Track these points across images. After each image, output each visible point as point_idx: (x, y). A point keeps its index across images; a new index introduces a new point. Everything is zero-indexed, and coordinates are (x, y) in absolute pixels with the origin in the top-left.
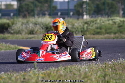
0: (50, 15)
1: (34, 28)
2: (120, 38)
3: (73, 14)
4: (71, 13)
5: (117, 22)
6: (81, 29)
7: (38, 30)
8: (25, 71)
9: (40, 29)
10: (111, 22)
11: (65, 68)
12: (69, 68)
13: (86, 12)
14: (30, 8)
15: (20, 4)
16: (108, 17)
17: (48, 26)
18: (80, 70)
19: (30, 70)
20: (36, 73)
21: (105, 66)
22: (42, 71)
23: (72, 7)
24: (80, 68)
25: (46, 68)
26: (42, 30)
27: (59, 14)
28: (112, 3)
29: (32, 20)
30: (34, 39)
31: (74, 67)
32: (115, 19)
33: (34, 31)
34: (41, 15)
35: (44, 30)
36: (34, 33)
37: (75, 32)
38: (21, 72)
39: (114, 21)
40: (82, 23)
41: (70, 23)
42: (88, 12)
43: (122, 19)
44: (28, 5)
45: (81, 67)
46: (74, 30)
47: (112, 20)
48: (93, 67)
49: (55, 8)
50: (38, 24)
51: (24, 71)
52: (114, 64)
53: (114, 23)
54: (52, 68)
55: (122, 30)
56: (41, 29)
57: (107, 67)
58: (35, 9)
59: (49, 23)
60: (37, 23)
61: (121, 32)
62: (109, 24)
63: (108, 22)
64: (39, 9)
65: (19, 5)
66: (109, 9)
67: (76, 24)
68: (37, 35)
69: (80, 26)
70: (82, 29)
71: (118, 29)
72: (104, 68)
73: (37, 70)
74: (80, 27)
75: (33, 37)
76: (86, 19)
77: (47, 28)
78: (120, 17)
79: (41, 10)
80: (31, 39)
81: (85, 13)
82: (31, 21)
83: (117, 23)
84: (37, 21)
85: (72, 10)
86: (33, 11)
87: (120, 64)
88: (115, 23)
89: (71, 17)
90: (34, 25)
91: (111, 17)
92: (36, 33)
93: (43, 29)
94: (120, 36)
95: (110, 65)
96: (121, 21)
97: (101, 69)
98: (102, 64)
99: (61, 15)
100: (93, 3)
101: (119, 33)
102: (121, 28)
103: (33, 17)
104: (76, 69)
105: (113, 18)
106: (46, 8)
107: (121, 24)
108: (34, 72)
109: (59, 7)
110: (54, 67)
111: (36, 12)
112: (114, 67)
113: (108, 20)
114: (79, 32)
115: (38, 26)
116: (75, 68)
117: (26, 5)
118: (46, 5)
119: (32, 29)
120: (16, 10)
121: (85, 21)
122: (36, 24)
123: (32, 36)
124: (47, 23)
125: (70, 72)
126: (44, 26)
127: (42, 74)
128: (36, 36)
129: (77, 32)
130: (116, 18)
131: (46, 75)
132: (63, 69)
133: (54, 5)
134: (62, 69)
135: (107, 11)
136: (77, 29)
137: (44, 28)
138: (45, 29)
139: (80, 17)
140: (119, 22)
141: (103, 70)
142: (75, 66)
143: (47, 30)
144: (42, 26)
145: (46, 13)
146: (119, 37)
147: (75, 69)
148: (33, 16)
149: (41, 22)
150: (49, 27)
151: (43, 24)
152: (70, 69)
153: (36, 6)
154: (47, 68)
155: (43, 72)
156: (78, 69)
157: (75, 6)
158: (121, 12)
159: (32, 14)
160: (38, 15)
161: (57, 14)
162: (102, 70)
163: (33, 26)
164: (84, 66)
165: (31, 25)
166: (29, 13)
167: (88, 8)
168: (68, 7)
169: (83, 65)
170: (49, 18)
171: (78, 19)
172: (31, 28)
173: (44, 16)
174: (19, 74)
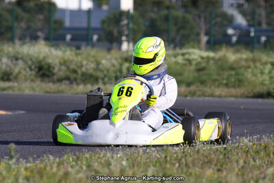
0: (47, 39)
1: (13, 67)
2: (200, 96)
3: (99, 40)
4: (95, 37)
5: (194, 59)
6: (115, 72)
7: (20, 72)
9: (25, 69)
10: (180, 59)
11: (78, 158)
12: (86, 158)
13: (127, 36)
14: (5, 24)
16: (175, 48)
17: (43, 63)
18: (109, 164)
20: (13, 166)
21: (164, 156)
22: (27, 162)
23: (96, 23)
24: (110, 159)
25: (35, 156)
26: (29, 73)
27: (68, 37)
28: (184, 18)
29: (8, 49)
30: (11, 92)
31: (97, 156)
32: (189, 54)
33: (12, 74)
34: (28, 40)
35: (33, 72)
36: (11, 77)
37: (103, 79)
39: (187, 56)
40: (116, 59)
41: (92, 59)
42: (131, 36)
43: (205, 54)
45: (113, 158)
46: (99, 74)
47: (183, 55)
48: (139, 158)
49: (60, 23)
50: (22, 59)
52: (184, 152)
53: (187, 62)
54: (48, 157)
55: (205, 78)
56: (28, 69)
57: (168, 158)
58: (16, 25)
59: (45, 58)
60: (19, 56)
61: (203, 83)
62: (177, 63)
63: (173, 60)
64: (23, 25)
66: (178, 31)
67: (104, 62)
68: (18, 82)
69: (114, 66)
70: (118, 74)
71: (196, 74)
72: (162, 160)
73: (14, 160)
74: (112, 69)
75: (9, 88)
76: (127, 51)
77: (40, 68)
78: (200, 49)
79: (28, 28)
80: (5, 92)
81: (124, 38)
82: (6, 51)
83: (194, 63)
84: (19, 53)
85: (95, 30)
86: (10, 29)
87: (198, 152)
88: (189, 61)
89: (93, 46)
90: (12, 61)
91: (181, 49)
92: (16, 78)
93: (31, 70)
94: (200, 91)
95: (175, 155)
96: (202, 58)
97: (156, 162)
98: (158, 152)
99: (72, 39)
100: (142, 16)
101: (199, 84)
102: (201, 73)
103: (11, 44)
104: (102, 161)
105: (184, 51)
106: (39, 25)
107: (204, 65)
108: (9, 164)
109: (67, 23)
110: (52, 155)
111: (18, 32)
112: (183, 160)
113: (175, 56)
114: (110, 79)
115: (20, 62)
116: (99, 158)
118: (41, 17)
119: (8, 69)
121: (125, 55)
122: (16, 58)
123: (7, 84)
124: (41, 57)
125: (89, 166)
126: (33, 63)
127: (26, 169)
128: (16, 84)
129: (106, 79)
130: (191, 50)
131: (35, 172)
132: (73, 161)
133: (57, 16)
134: (71, 159)
135: (172, 34)
136: (105, 72)
137: (33, 67)
138: (37, 70)
139: (115, 45)
140: (199, 60)
141: (161, 165)
142: (100, 154)
143: (41, 73)
144: (30, 63)
145: (39, 34)
146: (198, 93)
147: (99, 160)
148: (11, 40)
149: (28, 55)
150: (46, 67)
151: (31, 59)
152: (88, 160)
153: (17, 19)
154: (38, 157)
155: (28, 165)
156: (105, 160)
157: (103, 22)
158: (204, 39)
159: (9, 35)
160: (22, 38)
161: (63, 38)
162: (158, 165)
163: (10, 63)
164: (119, 156)
165: (5, 60)
167: (131, 25)
168: (89, 22)
169: (117, 154)
170: (46, 45)
171: (109, 50)
172: (4, 66)
173: (34, 41)
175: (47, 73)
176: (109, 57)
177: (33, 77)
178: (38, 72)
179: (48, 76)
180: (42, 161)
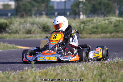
0: (47, 15)
3: (70, 14)
4: (68, 13)
5: (113, 21)
6: (77, 28)
7: (35, 30)
8: (23, 70)
9: (37, 29)
11: (62, 67)
14: (28, 8)
15: (18, 4)
17: (45, 26)
19: (28, 69)
23: (68, 7)
25: (43, 67)
26: (39, 30)
27: (56, 13)
32: (111, 19)
34: (38, 15)
35: (41, 30)
36: (32, 32)
38: (19, 71)
40: (78, 23)
44: (25, 5)
45: (78, 66)
48: (90, 66)
49: (52, 7)
50: (36, 24)
51: (21, 70)
52: (110, 63)
54: (49, 67)
57: (103, 66)
58: (33, 9)
59: (46, 23)
60: (34, 23)
63: (104, 22)
64: (36, 9)
65: (16, 5)
69: (77, 25)
71: (114, 28)
72: (100, 67)
73: (34, 69)
74: (76, 27)
77: (44, 28)
79: (38, 10)
83: (113, 23)
84: (34, 21)
85: (68, 10)
86: (30, 11)
88: (111, 22)
90: (31, 25)
93: (40, 28)
94: (116, 35)
100: (89, 3)
101: (115, 32)
103: (31, 17)
106: (43, 8)
107: (117, 24)
109: (56, 7)
111: (33, 12)
112: (110, 67)
115: (35, 26)
117: (23, 4)
118: (44, 5)
120: (14, 10)
124: (44, 23)
133: (51, 4)
134: (59, 68)
137: (41, 27)
139: (77, 16)
141: (100, 69)
142: (72, 65)
143: (44, 30)
147: (72, 68)
148: (31, 15)
151: (40, 24)
153: (33, 6)
155: (40, 71)
157: (72, 6)
159: (29, 13)
160: (35, 15)
161: (53, 14)
166: (26, 13)
168: (65, 6)
169: (80, 64)
171: (75, 18)
173: (41, 16)
174: (17, 73)
175: (47, 30)
176: (75, 21)
177: (41, 32)
178: (43, 29)
179: (48, 31)
180: (46, 69)
